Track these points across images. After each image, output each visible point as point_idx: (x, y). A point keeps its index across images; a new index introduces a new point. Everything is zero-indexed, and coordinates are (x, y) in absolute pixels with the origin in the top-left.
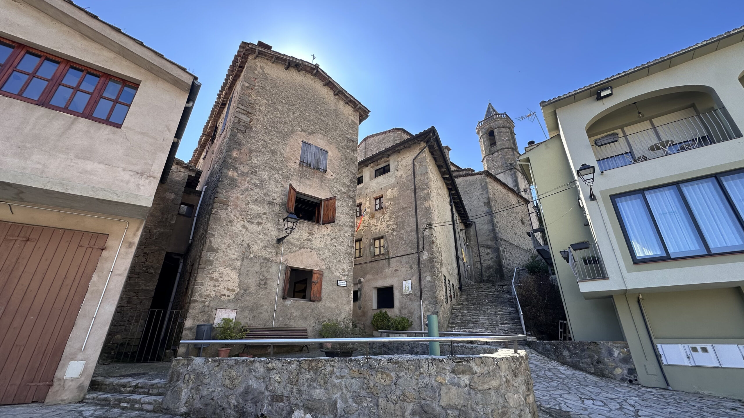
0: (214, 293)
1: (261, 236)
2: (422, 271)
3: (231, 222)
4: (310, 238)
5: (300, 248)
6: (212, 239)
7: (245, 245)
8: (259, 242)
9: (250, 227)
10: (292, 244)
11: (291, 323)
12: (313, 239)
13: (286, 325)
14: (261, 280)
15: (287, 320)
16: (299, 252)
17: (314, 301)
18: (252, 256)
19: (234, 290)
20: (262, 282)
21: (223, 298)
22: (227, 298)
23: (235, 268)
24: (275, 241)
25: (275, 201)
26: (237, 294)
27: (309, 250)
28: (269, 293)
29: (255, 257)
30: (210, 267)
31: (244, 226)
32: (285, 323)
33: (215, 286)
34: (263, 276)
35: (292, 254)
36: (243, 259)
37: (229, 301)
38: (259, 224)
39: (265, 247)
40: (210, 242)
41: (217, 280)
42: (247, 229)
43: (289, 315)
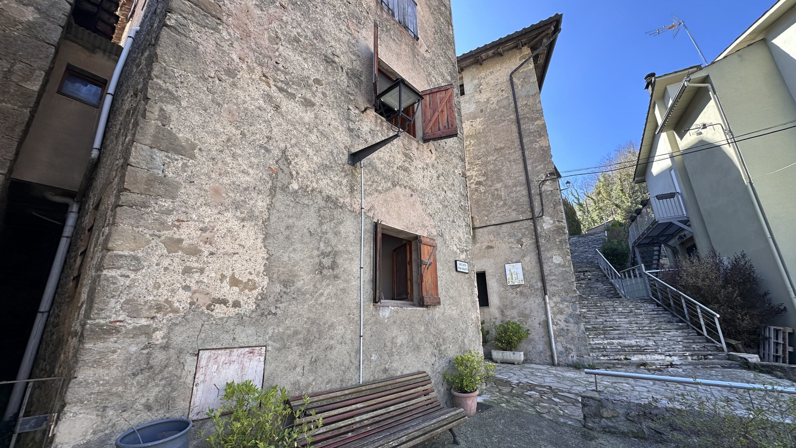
1: (313, 138)
2: (542, 249)
4: (407, 165)
5: (394, 186)
7: (276, 153)
8: (310, 151)
9: (286, 105)
10: (378, 172)
11: (395, 365)
12: (412, 169)
13: (385, 371)
14: (324, 254)
15: (386, 357)
16: (392, 193)
17: (427, 306)
18: (295, 186)
19: (251, 285)
20: (327, 262)
21: (219, 311)
22: (232, 311)
24: (345, 158)
26: (263, 297)
27: (408, 191)
28: (344, 290)
29: (304, 189)
31: (269, 98)
32: (382, 367)
34: (327, 243)
35: (381, 196)
36: (273, 192)
38: (308, 104)
39: (325, 168)
41: (195, 251)
42: (277, 108)
43: (389, 344)
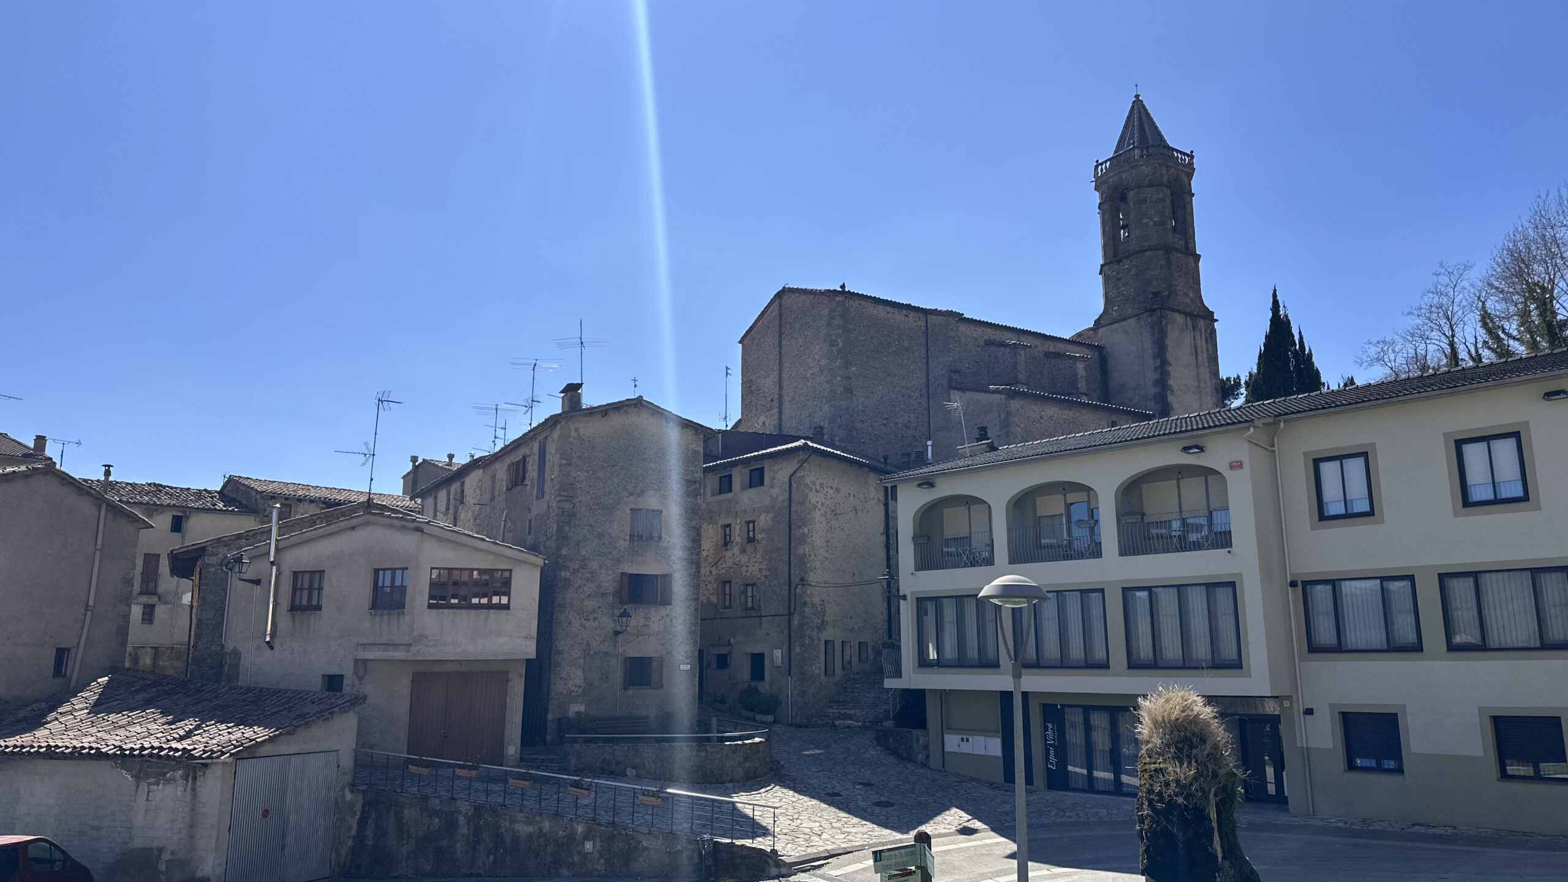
0: (565, 690)
1: (598, 632)
2: (792, 640)
3: (570, 623)
4: (647, 623)
5: (638, 637)
6: (557, 642)
7: (585, 643)
8: (597, 638)
9: (587, 624)
10: (629, 634)
11: (634, 712)
12: (651, 624)
13: (630, 713)
14: (603, 674)
15: (630, 709)
16: (638, 640)
17: (655, 689)
18: (592, 652)
19: (580, 686)
20: (604, 676)
21: (573, 694)
22: (576, 694)
23: (579, 667)
24: (611, 634)
25: (607, 591)
26: (584, 690)
27: (647, 636)
28: (612, 685)
29: (595, 653)
30: (559, 668)
31: (582, 625)
32: (628, 712)
33: (565, 684)
34: (605, 670)
35: (630, 645)
36: (585, 658)
37: (578, 696)
38: (595, 619)
39: (603, 642)
40: (556, 646)
41: (566, 679)
42: (584, 627)
43: (631, 702)
